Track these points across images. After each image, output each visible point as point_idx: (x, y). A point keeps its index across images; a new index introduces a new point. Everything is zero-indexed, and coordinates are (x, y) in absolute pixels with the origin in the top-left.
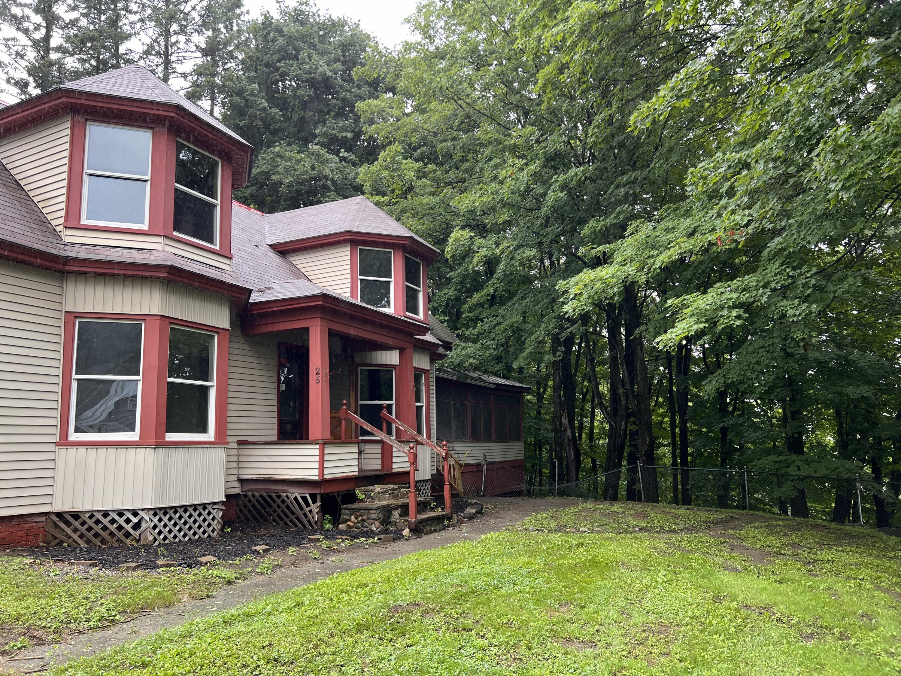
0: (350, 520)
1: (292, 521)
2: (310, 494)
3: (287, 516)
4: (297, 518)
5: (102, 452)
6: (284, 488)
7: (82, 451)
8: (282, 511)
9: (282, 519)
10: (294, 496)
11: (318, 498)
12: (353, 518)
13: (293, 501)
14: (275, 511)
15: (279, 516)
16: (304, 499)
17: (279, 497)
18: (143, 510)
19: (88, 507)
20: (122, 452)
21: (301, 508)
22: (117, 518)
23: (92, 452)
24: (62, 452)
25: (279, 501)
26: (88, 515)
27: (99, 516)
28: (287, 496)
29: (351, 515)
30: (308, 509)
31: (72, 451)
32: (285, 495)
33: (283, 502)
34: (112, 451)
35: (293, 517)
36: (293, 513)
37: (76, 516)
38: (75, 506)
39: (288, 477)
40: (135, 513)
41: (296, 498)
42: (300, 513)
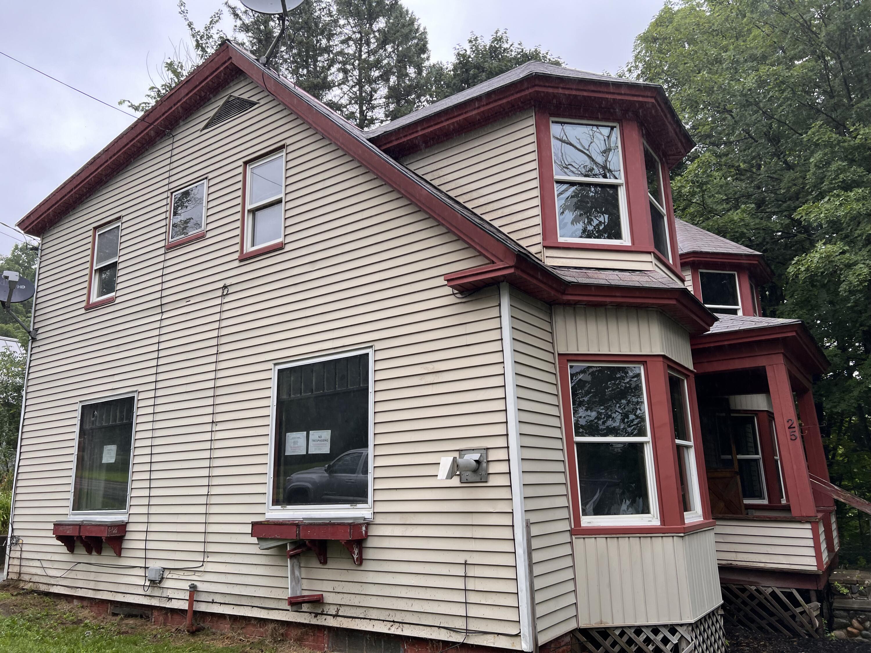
0: (852, 626)
1: (770, 625)
2: (797, 590)
3: (762, 618)
4: (780, 621)
5: (624, 542)
6: (752, 579)
7: (601, 541)
8: (753, 610)
9: (753, 621)
10: (770, 590)
11: (813, 596)
12: (855, 622)
13: (770, 598)
14: (739, 610)
15: (746, 616)
16: (790, 596)
17: (744, 590)
18: (682, 625)
19: (619, 622)
20: (646, 542)
21: (786, 608)
22: (652, 636)
23: (613, 543)
24: (578, 543)
25: (745, 596)
26: (617, 632)
27: (631, 633)
28: (757, 590)
29: (853, 618)
30: (798, 610)
31: (590, 542)
32: (753, 588)
33: (752, 597)
34: (634, 541)
35: (773, 620)
36: (772, 614)
37: (605, 632)
38: (604, 620)
39: (762, 565)
40: (673, 629)
41: (773, 594)
42: (786, 615)
